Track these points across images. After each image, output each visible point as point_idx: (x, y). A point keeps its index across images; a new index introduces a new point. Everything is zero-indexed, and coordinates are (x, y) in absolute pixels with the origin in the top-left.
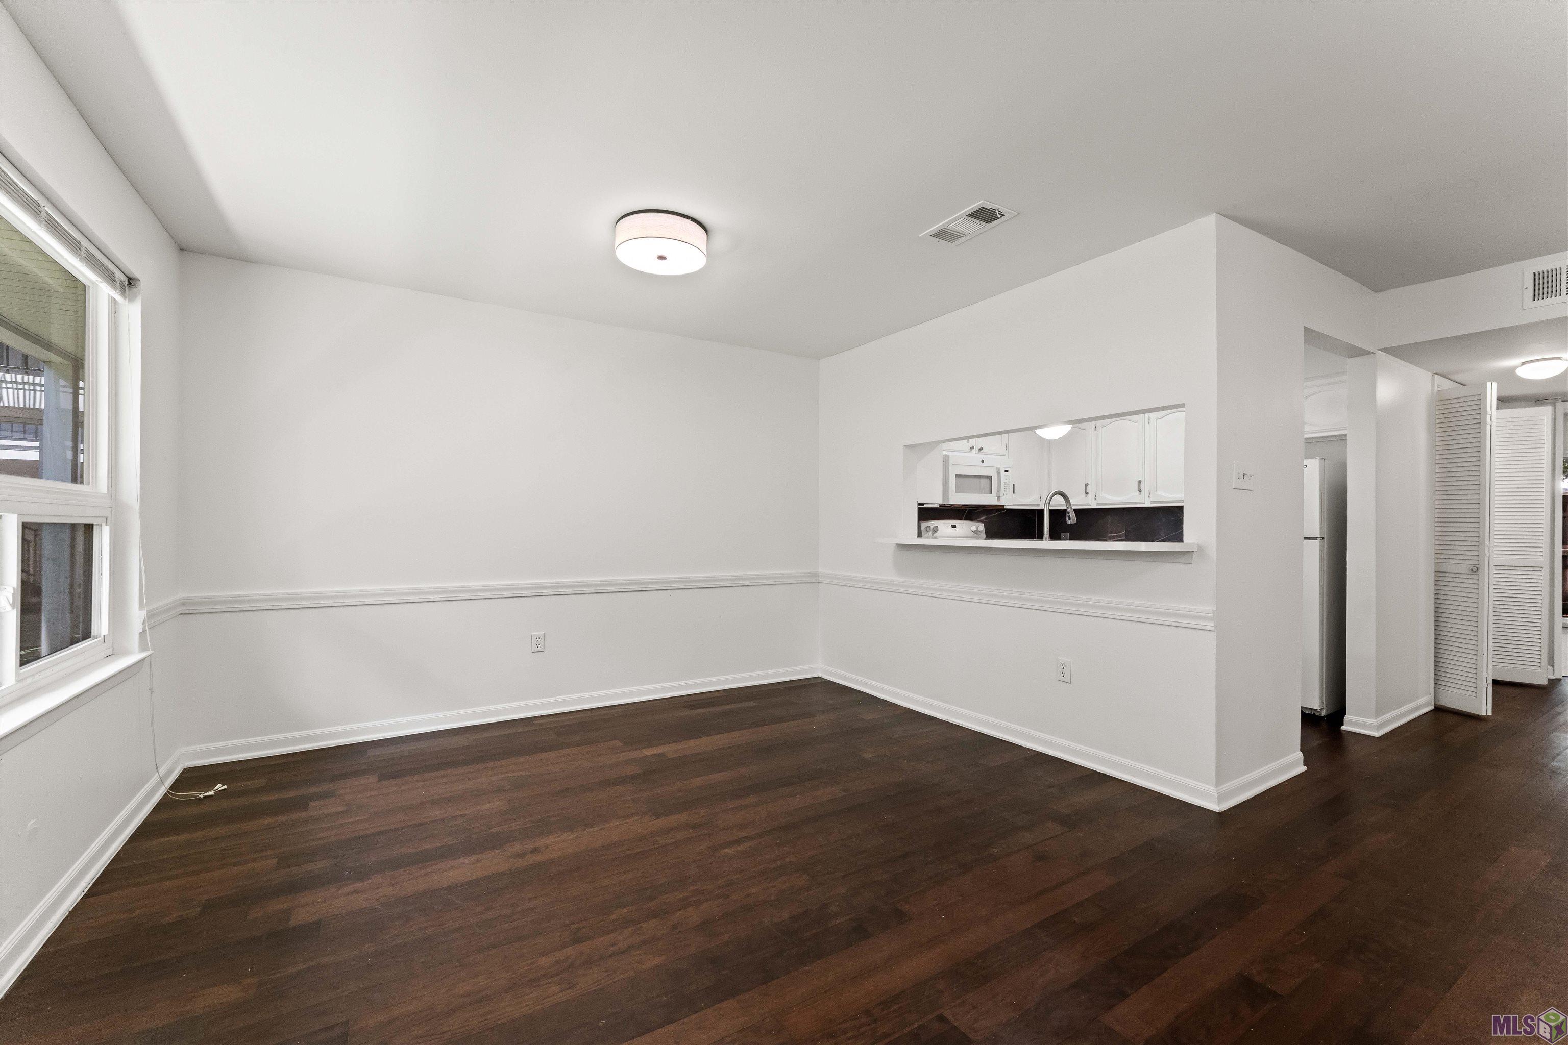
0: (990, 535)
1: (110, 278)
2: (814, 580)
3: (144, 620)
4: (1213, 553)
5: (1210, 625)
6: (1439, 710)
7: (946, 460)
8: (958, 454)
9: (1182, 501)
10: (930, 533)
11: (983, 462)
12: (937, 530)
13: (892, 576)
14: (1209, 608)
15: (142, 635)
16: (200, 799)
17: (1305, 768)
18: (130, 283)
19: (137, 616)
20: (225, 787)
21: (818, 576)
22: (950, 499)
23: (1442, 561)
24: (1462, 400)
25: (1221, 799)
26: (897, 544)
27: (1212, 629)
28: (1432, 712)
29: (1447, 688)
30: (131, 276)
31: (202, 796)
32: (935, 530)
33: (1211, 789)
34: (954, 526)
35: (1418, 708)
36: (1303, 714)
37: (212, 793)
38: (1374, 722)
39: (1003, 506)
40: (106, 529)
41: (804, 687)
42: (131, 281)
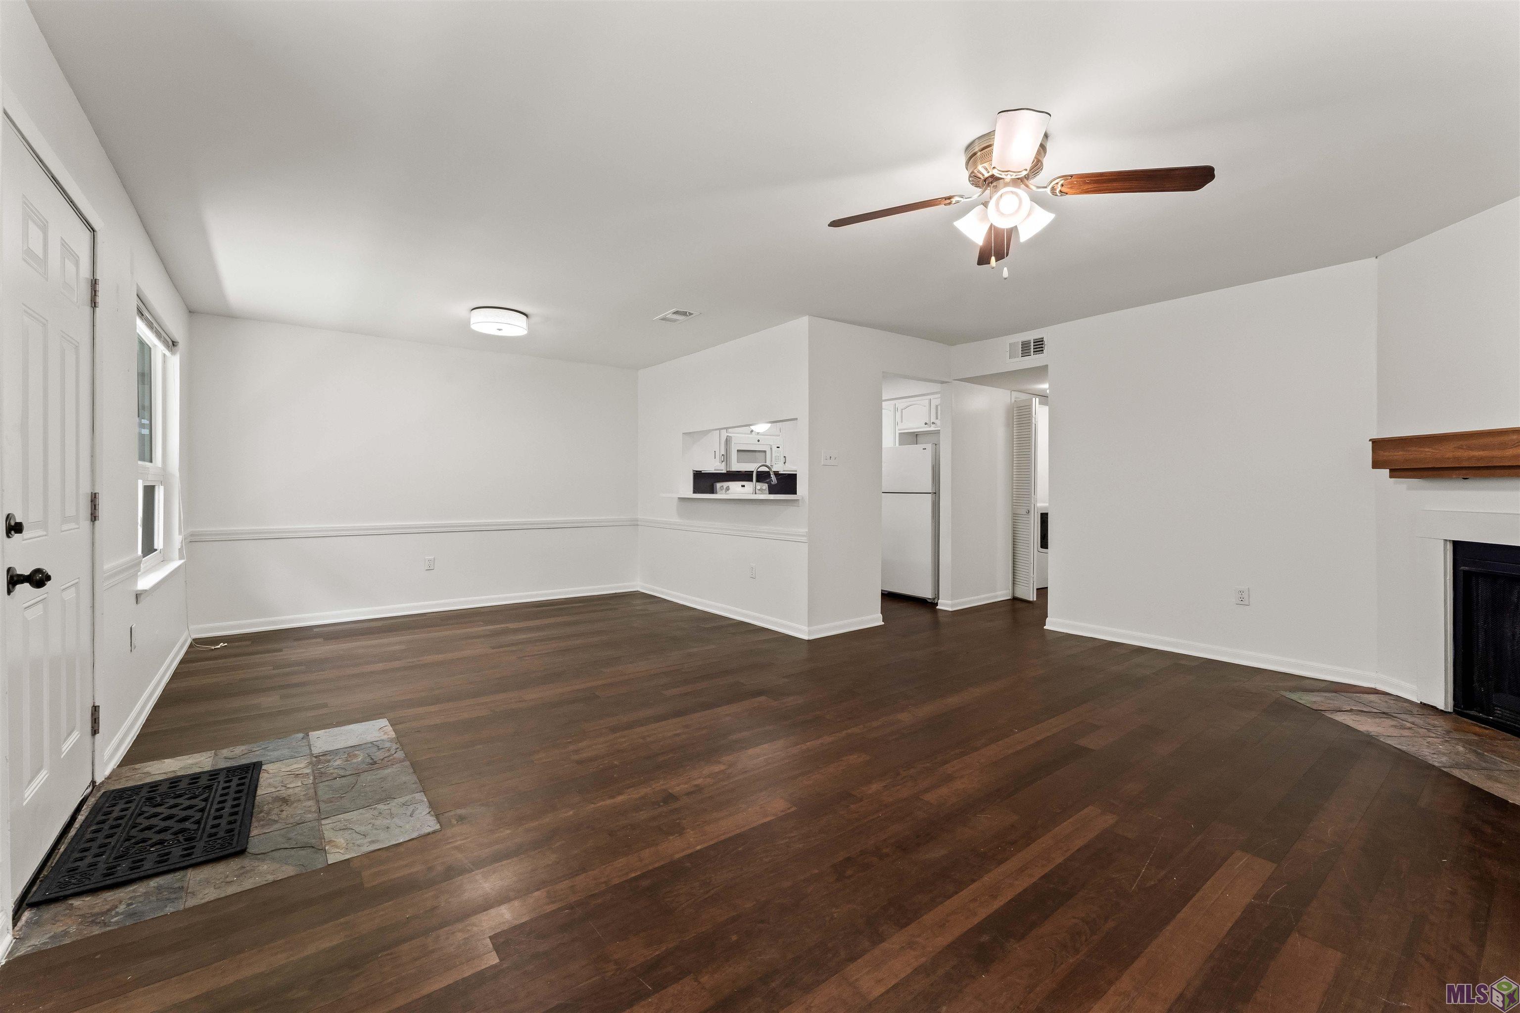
0: (771, 491)
1: (165, 343)
2: (635, 524)
3: (182, 540)
4: (807, 501)
5: (804, 539)
6: (1015, 599)
7: (728, 441)
8: (738, 435)
9: (796, 471)
10: (724, 491)
11: (759, 441)
12: (729, 489)
13: (676, 519)
14: (804, 530)
15: (180, 550)
16: (212, 649)
17: (883, 623)
18: (173, 345)
19: (177, 539)
20: (226, 644)
21: (638, 521)
22: (732, 468)
23: (1019, 507)
24: (1023, 408)
25: (810, 633)
26: (679, 498)
27: (806, 541)
28: (1007, 601)
29: (1021, 586)
30: (174, 341)
31: (213, 648)
32: (728, 489)
33: (806, 628)
34: (743, 486)
35: (996, 597)
36: (882, 594)
37: (219, 647)
38: (950, 602)
39: (778, 472)
40: (162, 488)
41: (624, 596)
42: (174, 344)
